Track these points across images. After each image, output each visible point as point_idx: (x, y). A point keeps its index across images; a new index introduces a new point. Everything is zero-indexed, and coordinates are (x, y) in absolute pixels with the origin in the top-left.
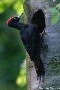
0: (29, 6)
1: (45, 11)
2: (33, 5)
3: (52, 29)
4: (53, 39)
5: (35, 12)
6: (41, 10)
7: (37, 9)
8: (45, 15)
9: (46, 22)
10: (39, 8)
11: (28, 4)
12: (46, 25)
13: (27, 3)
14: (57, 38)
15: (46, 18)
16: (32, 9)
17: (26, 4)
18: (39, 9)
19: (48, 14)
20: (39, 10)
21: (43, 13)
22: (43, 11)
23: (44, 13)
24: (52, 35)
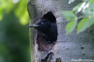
0: (35, 8)
1: (56, 14)
2: (40, 6)
3: (66, 38)
4: (67, 51)
5: (43, 14)
6: (51, 12)
7: (45, 10)
8: (57, 19)
9: (58, 28)
10: (49, 9)
11: (34, 4)
12: (59, 32)
13: (31, 3)
14: (73, 49)
15: (58, 23)
16: (39, 11)
17: (30, 5)
18: (49, 11)
19: (60, 18)
20: (48, 13)
21: (54, 17)
22: (54, 14)
23: (56, 17)
24: (67, 46)
